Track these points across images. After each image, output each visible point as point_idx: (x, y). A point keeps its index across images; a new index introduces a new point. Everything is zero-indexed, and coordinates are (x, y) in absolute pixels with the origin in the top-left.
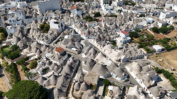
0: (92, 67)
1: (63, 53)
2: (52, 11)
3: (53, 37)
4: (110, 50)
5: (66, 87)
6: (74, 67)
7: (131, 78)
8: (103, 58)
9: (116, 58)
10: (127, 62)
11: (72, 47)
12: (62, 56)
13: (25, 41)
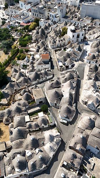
0: (51, 88)
1: (46, 62)
2: (90, 18)
3: (61, 44)
4: (89, 86)
5: (19, 87)
6: (41, 78)
7: (73, 125)
8: (68, 87)
9: (84, 98)
10: (94, 111)
11: (61, 62)
12: (43, 63)
13: (39, 36)
